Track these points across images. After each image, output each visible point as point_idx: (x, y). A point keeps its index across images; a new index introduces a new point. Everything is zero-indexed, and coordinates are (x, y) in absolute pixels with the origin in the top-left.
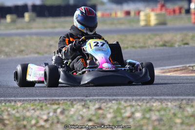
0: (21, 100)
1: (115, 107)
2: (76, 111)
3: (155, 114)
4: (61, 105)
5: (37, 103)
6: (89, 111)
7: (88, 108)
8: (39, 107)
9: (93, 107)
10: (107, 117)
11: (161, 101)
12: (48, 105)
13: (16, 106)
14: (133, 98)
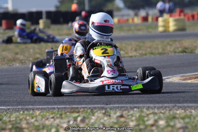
0: (39, 108)
1: (138, 115)
2: (97, 119)
3: (180, 123)
4: (80, 113)
5: (56, 111)
6: (110, 119)
7: (110, 116)
8: (58, 116)
9: (115, 115)
10: (129, 125)
11: (185, 108)
12: (68, 114)
13: (35, 115)
14: (155, 105)
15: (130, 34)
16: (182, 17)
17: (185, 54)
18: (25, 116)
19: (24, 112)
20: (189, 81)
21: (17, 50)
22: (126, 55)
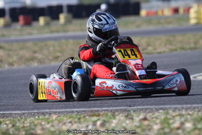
0: (56, 112)
1: (163, 117)
2: (117, 124)
4: (101, 117)
5: (74, 115)
6: (133, 122)
7: (132, 119)
8: (76, 120)
9: (137, 118)
10: (153, 129)
12: (87, 117)
13: (51, 119)
14: (183, 106)
15: (159, 27)
18: (40, 121)
21: (36, 48)
22: (155, 51)
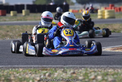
0: (22, 67)
1: (84, 72)
2: (58, 75)
3: (110, 77)
4: (48, 71)
5: (32, 69)
7: (66, 73)
8: (34, 72)
11: (114, 68)
12: (40, 71)
13: (19, 71)
14: (95, 66)
16: (113, 10)
17: (114, 33)
18: (13, 72)
19: (12, 69)
20: (117, 51)
21: (8, 29)
